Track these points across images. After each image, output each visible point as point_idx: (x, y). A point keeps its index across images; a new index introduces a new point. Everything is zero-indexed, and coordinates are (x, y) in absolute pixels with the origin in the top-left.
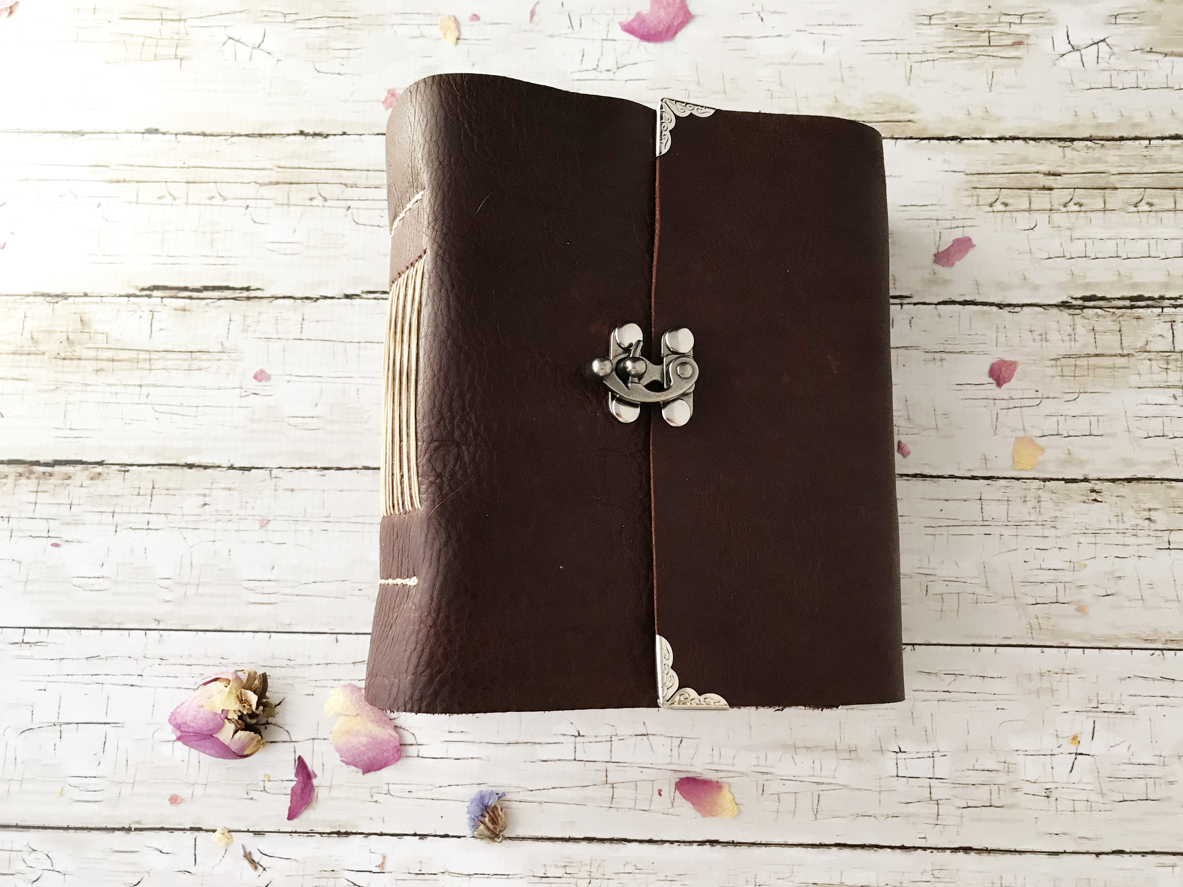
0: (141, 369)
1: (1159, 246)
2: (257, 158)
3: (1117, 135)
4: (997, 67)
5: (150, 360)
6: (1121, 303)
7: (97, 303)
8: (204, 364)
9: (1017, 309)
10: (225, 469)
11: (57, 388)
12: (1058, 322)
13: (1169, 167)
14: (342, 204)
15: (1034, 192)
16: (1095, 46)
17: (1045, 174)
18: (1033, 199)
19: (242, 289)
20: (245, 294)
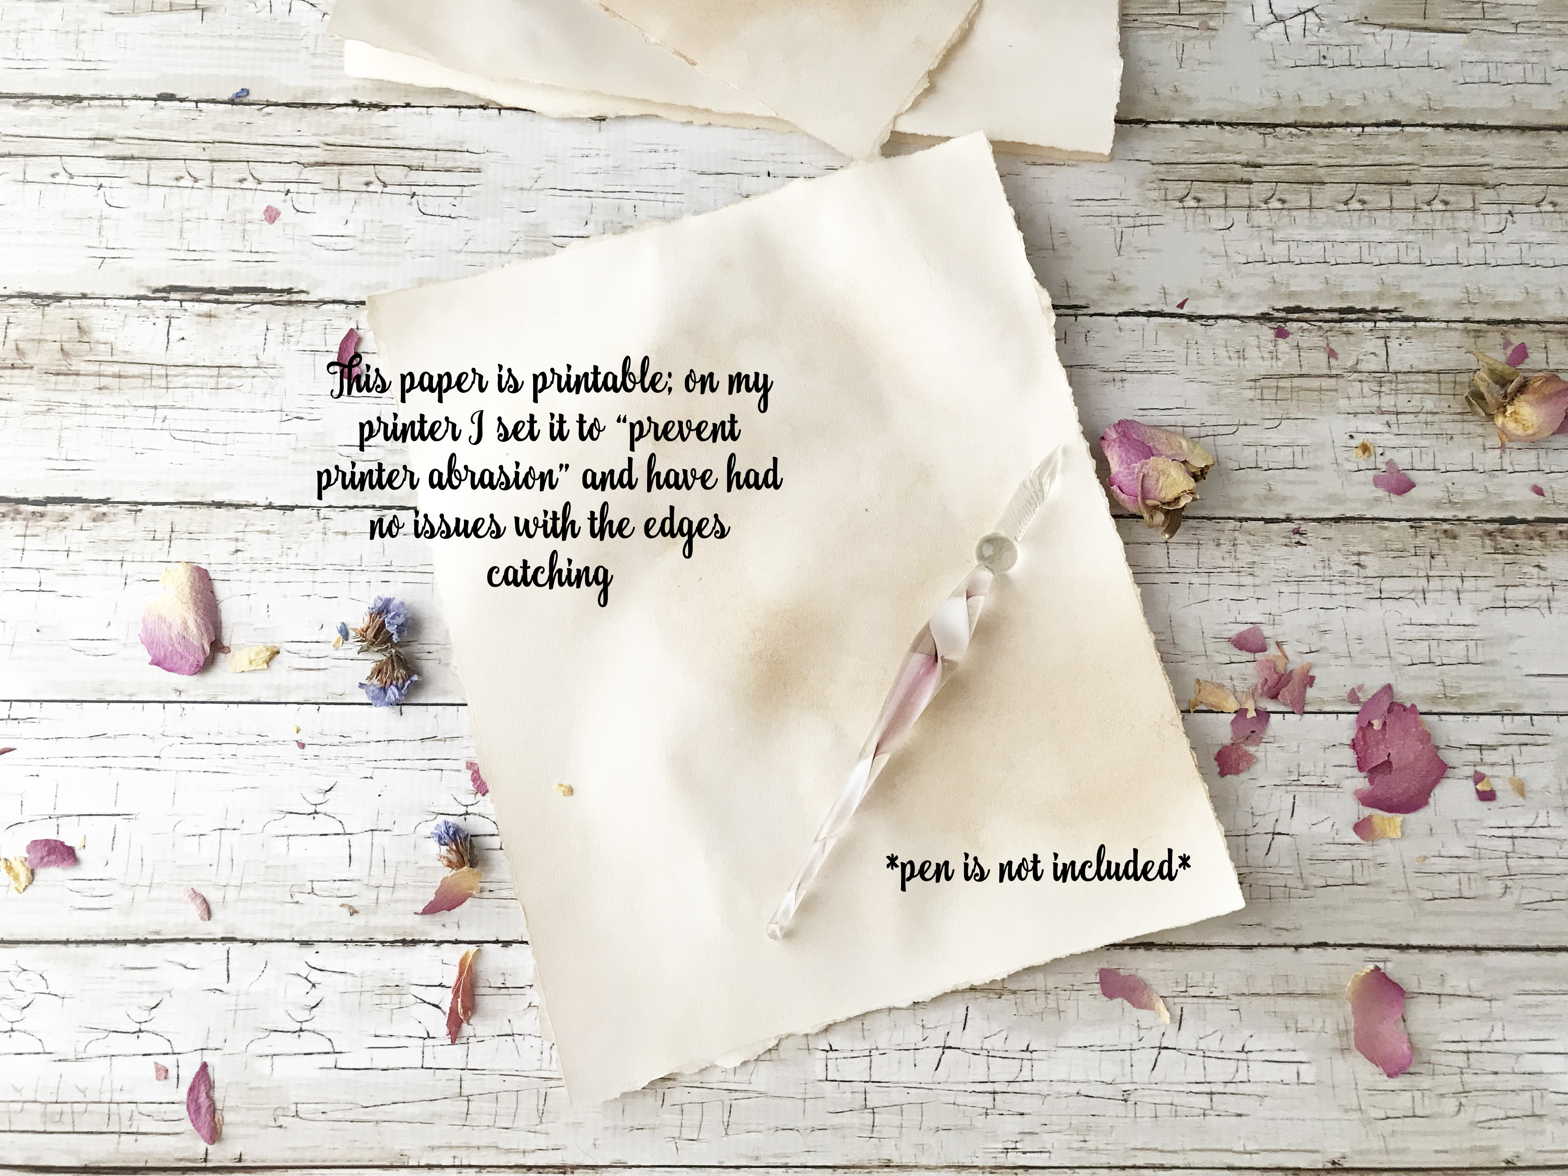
0: (155, 387)
1: (1372, 250)
2: (299, 133)
3: (1326, 121)
4: (1188, 39)
5: (167, 376)
6: (1329, 316)
7: (99, 306)
8: (236, 382)
9: (1211, 322)
10: (261, 508)
11: (49, 409)
12: (1258, 336)
13: (1386, 159)
14: (406, 189)
15: (1230, 185)
16: (1302, 17)
17: (1243, 165)
18: (1229, 193)
19: (282, 291)
20: (286, 297)
